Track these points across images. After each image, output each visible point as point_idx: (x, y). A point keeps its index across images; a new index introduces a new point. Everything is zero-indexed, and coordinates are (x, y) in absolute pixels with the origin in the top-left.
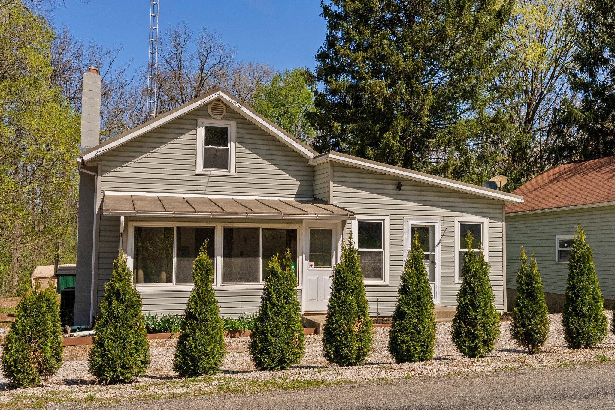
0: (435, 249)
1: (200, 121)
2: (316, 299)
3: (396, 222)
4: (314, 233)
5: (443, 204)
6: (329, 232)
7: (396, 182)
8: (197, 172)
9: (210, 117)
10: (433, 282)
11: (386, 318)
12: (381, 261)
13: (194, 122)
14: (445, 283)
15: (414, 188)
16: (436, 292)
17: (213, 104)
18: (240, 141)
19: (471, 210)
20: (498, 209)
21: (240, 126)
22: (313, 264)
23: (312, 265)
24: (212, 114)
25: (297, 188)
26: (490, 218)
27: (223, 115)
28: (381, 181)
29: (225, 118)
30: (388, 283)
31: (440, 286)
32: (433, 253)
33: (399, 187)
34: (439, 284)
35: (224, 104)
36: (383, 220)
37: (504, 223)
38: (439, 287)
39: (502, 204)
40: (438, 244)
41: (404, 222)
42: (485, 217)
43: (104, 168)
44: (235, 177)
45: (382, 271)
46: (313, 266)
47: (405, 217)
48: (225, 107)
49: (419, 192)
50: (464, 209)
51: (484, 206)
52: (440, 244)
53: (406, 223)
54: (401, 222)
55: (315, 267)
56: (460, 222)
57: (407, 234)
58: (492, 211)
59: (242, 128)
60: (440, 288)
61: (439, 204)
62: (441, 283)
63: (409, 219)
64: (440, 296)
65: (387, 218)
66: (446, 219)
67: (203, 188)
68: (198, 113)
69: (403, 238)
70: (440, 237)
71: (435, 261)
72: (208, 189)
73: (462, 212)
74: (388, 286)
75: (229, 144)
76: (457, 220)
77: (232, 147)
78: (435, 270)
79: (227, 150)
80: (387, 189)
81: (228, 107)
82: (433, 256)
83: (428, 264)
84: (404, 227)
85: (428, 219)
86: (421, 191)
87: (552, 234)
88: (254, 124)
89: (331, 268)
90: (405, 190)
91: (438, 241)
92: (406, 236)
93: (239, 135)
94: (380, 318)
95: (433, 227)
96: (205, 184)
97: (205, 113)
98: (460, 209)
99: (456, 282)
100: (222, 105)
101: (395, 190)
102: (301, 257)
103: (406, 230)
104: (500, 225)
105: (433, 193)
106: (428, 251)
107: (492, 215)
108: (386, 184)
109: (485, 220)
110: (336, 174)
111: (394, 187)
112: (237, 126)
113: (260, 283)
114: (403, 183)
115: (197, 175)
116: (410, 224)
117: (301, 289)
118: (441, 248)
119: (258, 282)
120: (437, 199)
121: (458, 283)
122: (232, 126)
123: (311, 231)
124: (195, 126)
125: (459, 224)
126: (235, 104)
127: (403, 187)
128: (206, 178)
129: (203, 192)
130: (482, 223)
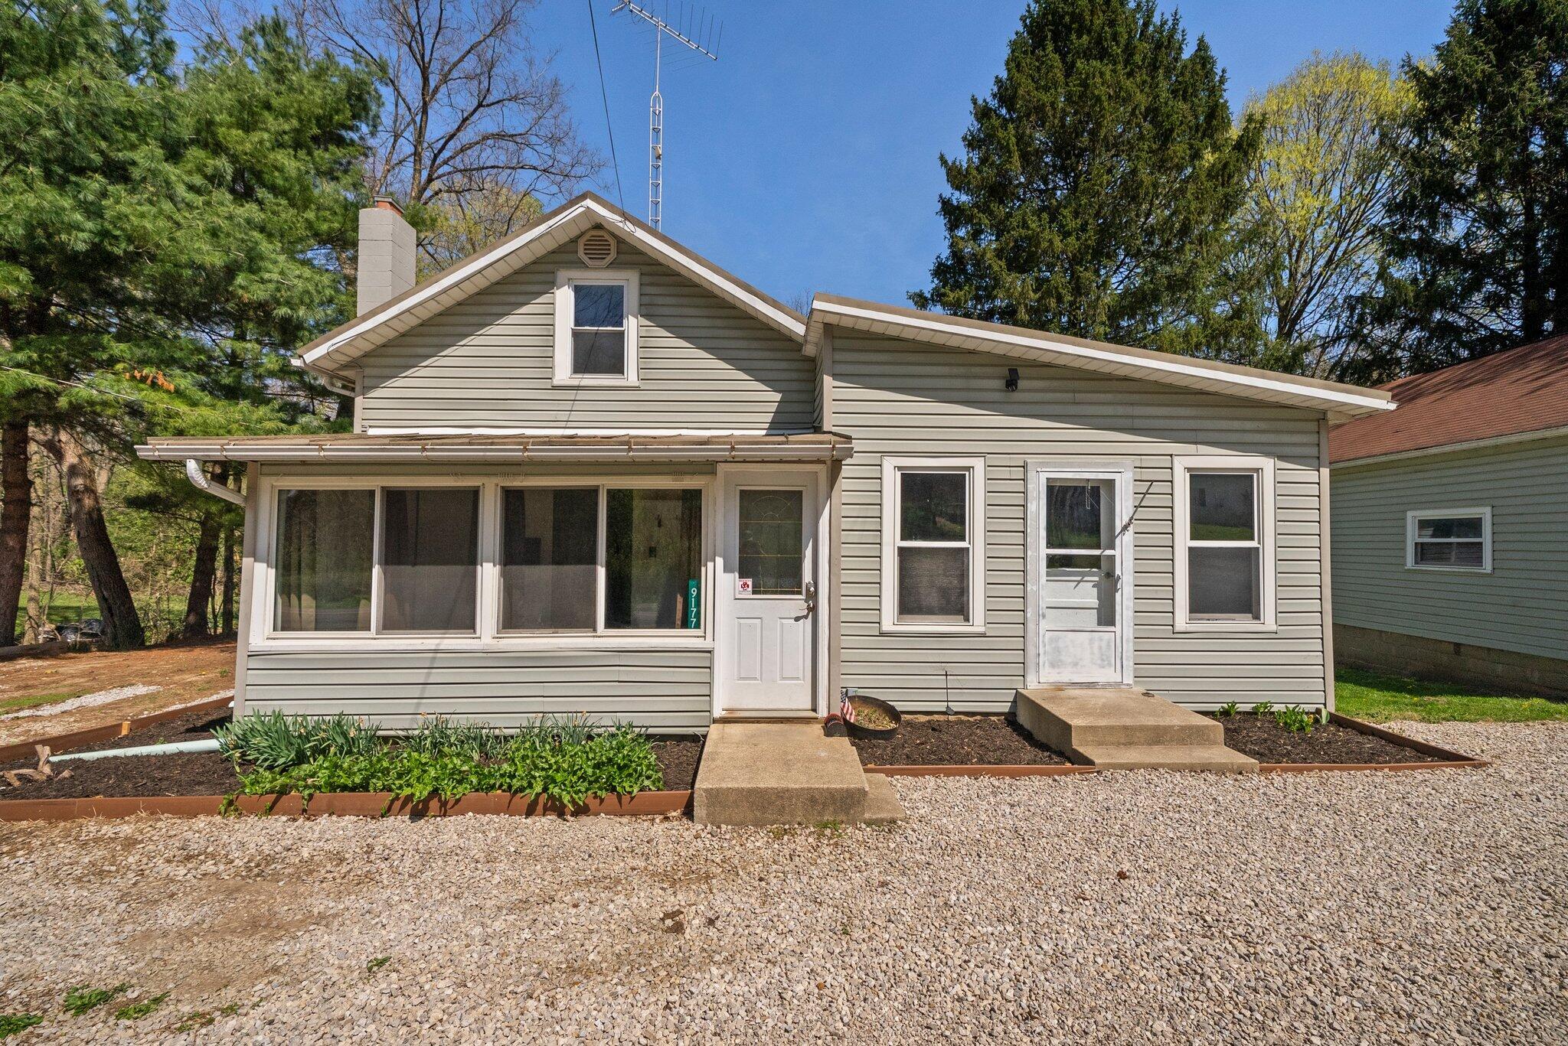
0: (1118, 541)
1: (563, 274)
2: (758, 677)
3: (1004, 473)
4: (751, 501)
5: (1138, 423)
6: (796, 496)
7: (1005, 371)
8: (556, 382)
9: (585, 267)
10: (1112, 628)
11: (979, 717)
12: (963, 575)
13: (549, 278)
14: (1145, 631)
15: (1055, 384)
16: (1118, 654)
17: (587, 236)
18: (647, 312)
19: (1224, 437)
20: (1306, 433)
21: (647, 280)
22: (750, 582)
23: (745, 585)
24: (585, 259)
25: (774, 407)
26: (1281, 458)
27: (609, 259)
28: (962, 370)
29: (614, 265)
30: (982, 629)
31: (1132, 637)
32: (1108, 552)
33: (1011, 383)
34: (1129, 632)
35: (613, 235)
36: (968, 469)
37: (1325, 472)
38: (1127, 640)
39: (1318, 420)
40: (1125, 528)
41: (1025, 472)
42: (1267, 454)
43: (368, 382)
44: (637, 389)
45: (965, 599)
46: (750, 589)
47: (1030, 459)
48: (613, 242)
49: (1070, 395)
50: (1201, 436)
51: (1263, 425)
52: (1131, 528)
53: (1031, 474)
54: (1018, 473)
55: (754, 592)
56: (1189, 469)
57: (1035, 503)
58: (1286, 438)
59: (652, 284)
60: (1131, 644)
61: (1127, 423)
62: (1135, 630)
63: (1042, 464)
64: (1132, 664)
65: (978, 464)
66: (1148, 461)
67: (564, 416)
68: (557, 257)
69: (1025, 512)
70: (1131, 510)
71: (1118, 572)
72: (574, 416)
73: (1196, 443)
74: (983, 635)
75: (625, 322)
76: (1180, 465)
77: (632, 326)
78: (1118, 595)
79: (623, 333)
80: (980, 390)
81: (620, 241)
82: (1112, 558)
83: (1097, 579)
84: (1026, 486)
85: (1097, 465)
86: (1074, 392)
87: (1402, 508)
88: (679, 275)
89: (800, 593)
90: (1029, 391)
91: (1126, 520)
92: (1032, 507)
93: (646, 300)
94: (963, 717)
95: (1111, 483)
96: (568, 406)
97: (571, 257)
98: (1191, 435)
99: (1177, 629)
100: (607, 237)
101: (1001, 391)
102: (710, 565)
103: (1032, 493)
104: (1312, 475)
105: (1109, 397)
106: (1099, 547)
107: (1287, 451)
108: (975, 377)
109: (1267, 465)
110: (838, 356)
111: (1000, 384)
112: (640, 279)
113: (598, 634)
114: (1020, 371)
115: (554, 388)
116: (1043, 477)
117: (710, 652)
118: (1135, 538)
119: (595, 630)
120: (1121, 410)
121: (1183, 629)
122: (629, 282)
123: (745, 495)
124: (550, 285)
125: (1188, 475)
126: (621, 225)
127: (1021, 384)
128: (571, 395)
129: (563, 424)
130: (1257, 470)
